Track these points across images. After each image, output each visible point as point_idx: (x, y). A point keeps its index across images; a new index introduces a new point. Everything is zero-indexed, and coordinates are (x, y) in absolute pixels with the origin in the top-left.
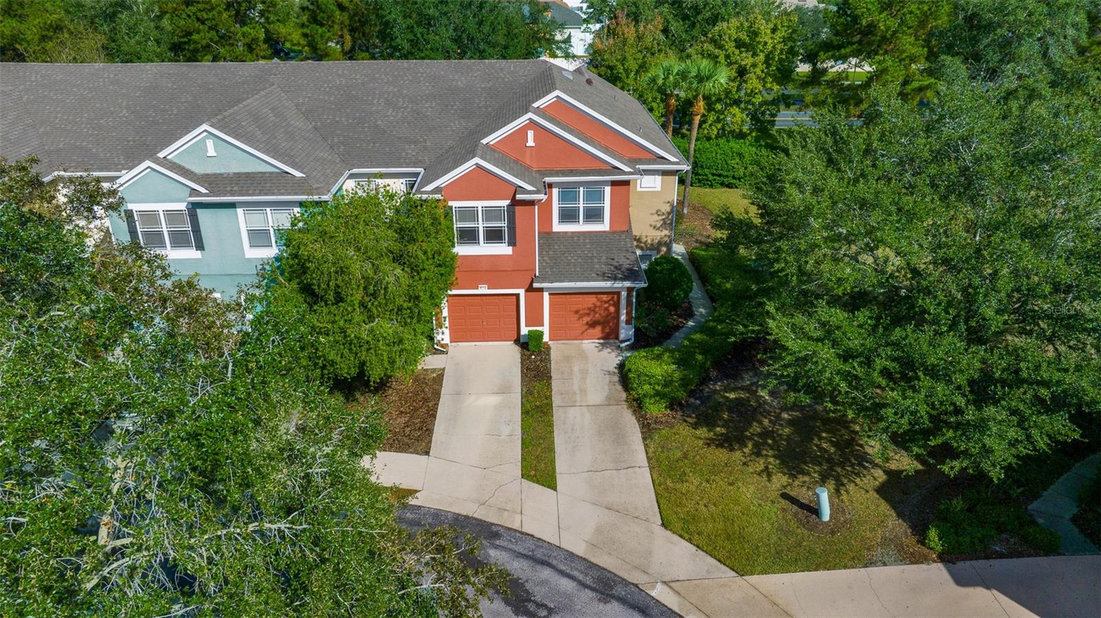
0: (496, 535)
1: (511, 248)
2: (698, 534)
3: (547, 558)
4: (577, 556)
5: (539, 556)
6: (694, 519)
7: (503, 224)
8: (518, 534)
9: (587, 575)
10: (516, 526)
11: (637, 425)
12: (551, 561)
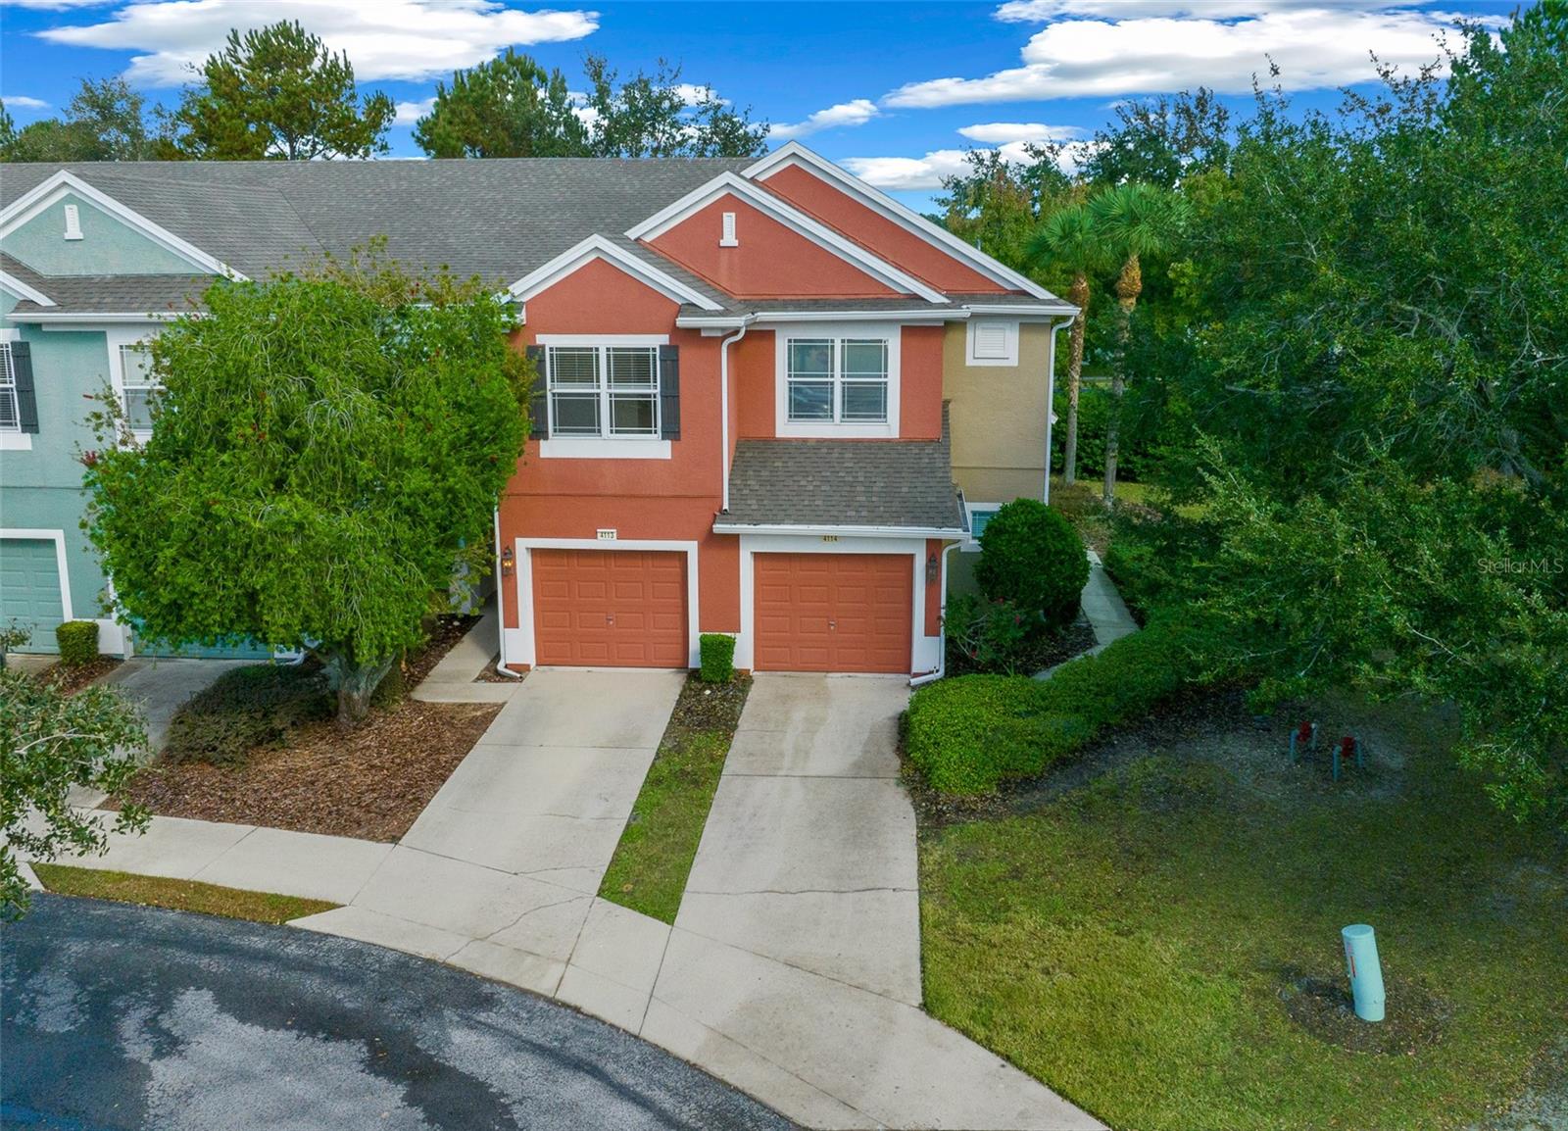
0: (488, 1002)
1: (668, 443)
2: (1014, 1029)
3: (594, 1057)
4: (677, 1059)
5: (575, 1050)
6: (1009, 996)
7: (654, 390)
8: (541, 1004)
9: (686, 1100)
10: (545, 986)
11: (913, 815)
12: (600, 1065)
